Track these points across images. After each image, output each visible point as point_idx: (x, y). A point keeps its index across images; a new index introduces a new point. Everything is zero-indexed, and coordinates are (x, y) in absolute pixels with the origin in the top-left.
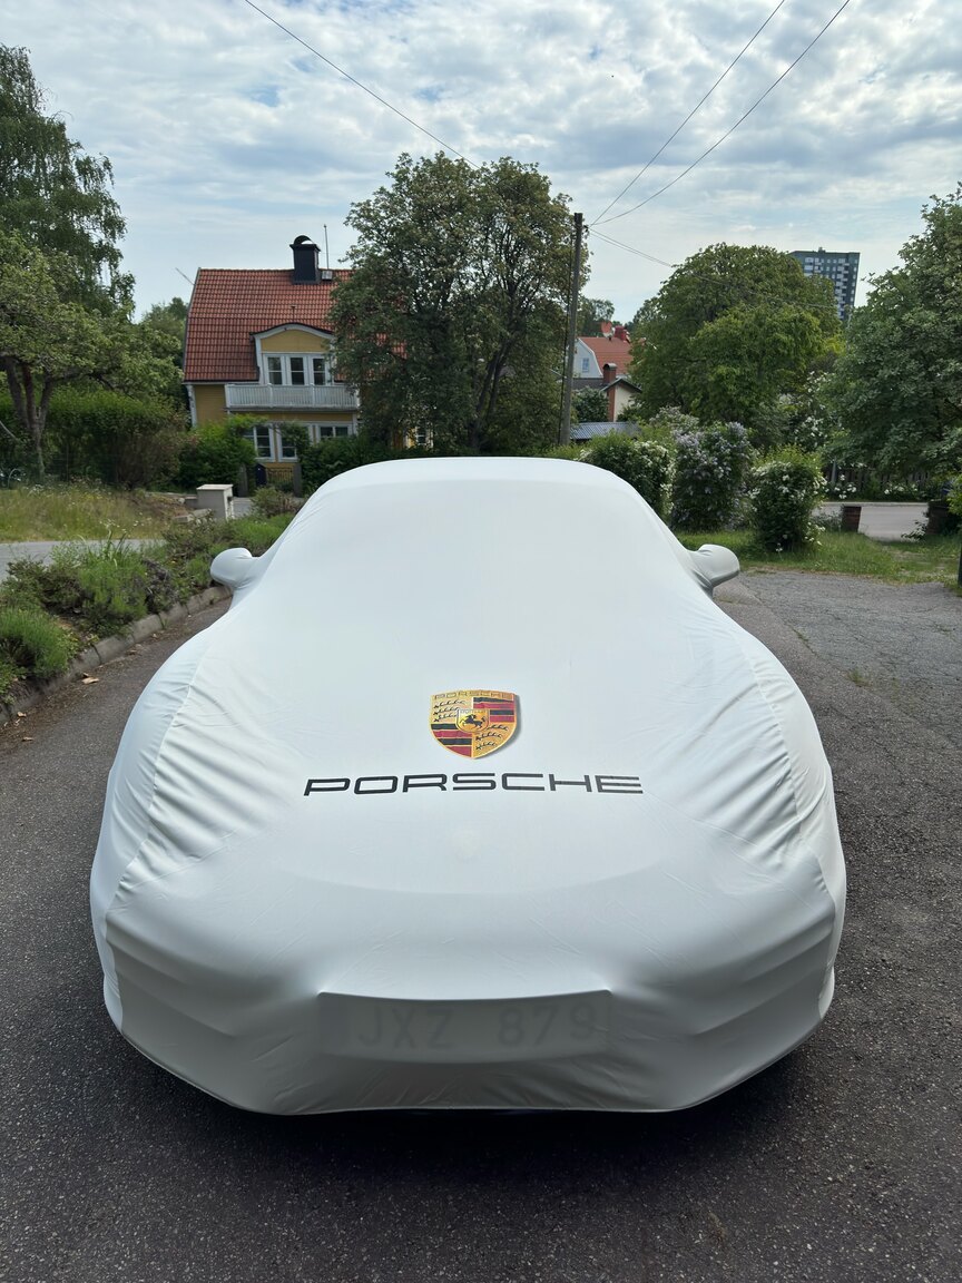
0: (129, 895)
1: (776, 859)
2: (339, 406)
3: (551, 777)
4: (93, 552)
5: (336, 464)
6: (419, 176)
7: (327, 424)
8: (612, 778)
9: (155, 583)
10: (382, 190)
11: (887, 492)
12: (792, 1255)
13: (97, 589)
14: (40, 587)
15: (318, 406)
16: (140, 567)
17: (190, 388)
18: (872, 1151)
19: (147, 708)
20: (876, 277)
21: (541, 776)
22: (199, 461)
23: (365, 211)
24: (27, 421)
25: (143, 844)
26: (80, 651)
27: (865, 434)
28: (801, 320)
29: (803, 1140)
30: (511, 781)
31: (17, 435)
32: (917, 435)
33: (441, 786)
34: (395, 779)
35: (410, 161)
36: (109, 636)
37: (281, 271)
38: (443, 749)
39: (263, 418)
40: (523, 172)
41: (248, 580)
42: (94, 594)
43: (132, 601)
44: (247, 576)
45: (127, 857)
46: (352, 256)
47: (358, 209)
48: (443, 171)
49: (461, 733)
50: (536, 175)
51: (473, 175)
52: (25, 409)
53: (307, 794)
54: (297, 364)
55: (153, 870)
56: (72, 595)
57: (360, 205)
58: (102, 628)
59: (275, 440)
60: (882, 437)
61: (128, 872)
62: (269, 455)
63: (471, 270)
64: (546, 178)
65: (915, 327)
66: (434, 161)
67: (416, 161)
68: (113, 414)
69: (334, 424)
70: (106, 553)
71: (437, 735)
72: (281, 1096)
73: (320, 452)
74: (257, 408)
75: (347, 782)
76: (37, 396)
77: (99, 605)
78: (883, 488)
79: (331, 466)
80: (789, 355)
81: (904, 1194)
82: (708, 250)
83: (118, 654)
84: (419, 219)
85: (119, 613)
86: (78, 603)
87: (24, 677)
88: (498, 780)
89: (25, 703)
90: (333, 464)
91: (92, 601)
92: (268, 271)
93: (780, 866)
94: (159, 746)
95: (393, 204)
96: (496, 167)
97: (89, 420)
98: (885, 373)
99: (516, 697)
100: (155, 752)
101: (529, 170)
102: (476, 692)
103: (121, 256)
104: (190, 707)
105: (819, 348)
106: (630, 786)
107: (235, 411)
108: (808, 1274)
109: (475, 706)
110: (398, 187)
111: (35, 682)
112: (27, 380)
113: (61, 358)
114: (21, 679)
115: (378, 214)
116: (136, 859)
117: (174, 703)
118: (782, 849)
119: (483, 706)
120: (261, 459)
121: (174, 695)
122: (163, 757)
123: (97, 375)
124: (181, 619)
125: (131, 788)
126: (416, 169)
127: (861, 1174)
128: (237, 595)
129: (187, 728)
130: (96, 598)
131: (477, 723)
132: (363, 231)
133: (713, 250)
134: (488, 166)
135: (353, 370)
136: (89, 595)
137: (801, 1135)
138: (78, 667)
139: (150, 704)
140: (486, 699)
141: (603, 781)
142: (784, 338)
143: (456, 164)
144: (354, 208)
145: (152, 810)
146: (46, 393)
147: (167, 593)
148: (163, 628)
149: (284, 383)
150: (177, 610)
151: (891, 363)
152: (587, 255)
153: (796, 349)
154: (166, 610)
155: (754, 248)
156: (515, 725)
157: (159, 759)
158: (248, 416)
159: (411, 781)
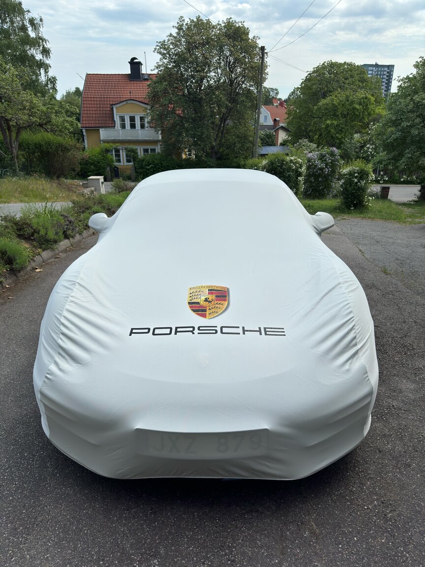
0: (50, 381)
1: (347, 367)
2: (151, 139)
3: (243, 328)
4: (39, 210)
5: (151, 166)
6: (188, 28)
7: (146, 147)
8: (271, 328)
9: (67, 225)
10: (171, 35)
11: (402, 180)
12: (348, 542)
13: (41, 228)
14: (15, 227)
15: (142, 139)
16: (61, 218)
17: (84, 131)
18: (385, 495)
19: (57, 292)
20: (401, 78)
21: (238, 327)
22: (89, 165)
23: (163, 45)
24: (10, 147)
25: (56, 357)
26: (34, 257)
27: (393, 153)
28: (366, 98)
29: (354, 489)
30: (225, 330)
31: (6, 153)
32: (418, 154)
33: (192, 332)
34: (171, 329)
35: (184, 20)
36: (47, 250)
37: (125, 75)
38: (194, 314)
39: (117, 145)
40: (237, 25)
41: (106, 229)
42: (39, 231)
43: (57, 233)
44: (105, 227)
45: (49, 363)
46: (157, 68)
47: (160, 44)
48: (200, 25)
49: (202, 306)
50: (244, 27)
51: (213, 27)
52: (9, 141)
53: (130, 335)
54: (132, 119)
55: (60, 369)
56: (29, 231)
57: (160, 42)
58: (43, 246)
59: (123, 155)
60: (401, 155)
61: (49, 370)
62: (120, 162)
63: (212, 74)
64: (248, 28)
65: (419, 102)
66: (195, 20)
67: (187, 21)
68: (49, 143)
69: (149, 147)
70: (45, 211)
71: (190, 307)
72: (120, 471)
73: (143, 161)
74: (114, 140)
75: (149, 329)
76: (14, 135)
77: (42, 236)
78: (400, 178)
79: (148, 167)
80: (360, 115)
81: (399, 515)
82: (323, 64)
83: (51, 258)
84: (188, 49)
85: (51, 239)
86: (33, 235)
87: (8, 269)
88: (219, 329)
89: (9, 281)
90: (149, 166)
91: (39, 233)
92: (119, 75)
93: (348, 370)
94: (62, 311)
95: (176, 42)
96: (224, 23)
97: (38, 146)
98: (405, 124)
99: (228, 289)
100: (61, 314)
101: (240, 24)
102: (210, 286)
103: (50, 67)
104: (77, 293)
105: (374, 112)
106: (279, 332)
107: (104, 142)
108: (354, 551)
109: (209, 293)
110: (178, 34)
111: (13, 272)
112: (9, 128)
113: (24, 117)
114: (7, 270)
115: (169, 47)
116: (53, 364)
117: (69, 291)
118: (349, 362)
119: (212, 293)
120: (116, 164)
121: (69, 286)
122: (64, 317)
123: (41, 125)
124: (80, 241)
125: (50, 331)
126: (187, 24)
127: (380, 506)
128: (101, 235)
129: (76, 303)
130: (40, 232)
131: (209, 302)
132: (162, 55)
133: (326, 64)
134: (221, 23)
135: (158, 121)
136: (37, 231)
137: (353, 487)
138: (33, 264)
139: (58, 291)
140: (214, 290)
141: (267, 330)
142: (358, 107)
143: (205, 21)
144: (158, 44)
145: (60, 341)
146: (18, 133)
147: (73, 229)
148: (72, 245)
149: (127, 128)
150: (78, 237)
151: (407, 119)
152: (267, 67)
153: (363, 112)
154: (73, 237)
155: (345, 63)
156: (227, 302)
157: (63, 317)
158: (111, 144)
159: (178, 330)
